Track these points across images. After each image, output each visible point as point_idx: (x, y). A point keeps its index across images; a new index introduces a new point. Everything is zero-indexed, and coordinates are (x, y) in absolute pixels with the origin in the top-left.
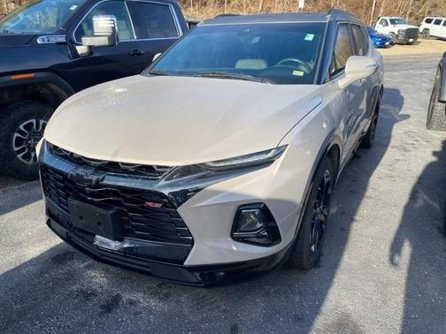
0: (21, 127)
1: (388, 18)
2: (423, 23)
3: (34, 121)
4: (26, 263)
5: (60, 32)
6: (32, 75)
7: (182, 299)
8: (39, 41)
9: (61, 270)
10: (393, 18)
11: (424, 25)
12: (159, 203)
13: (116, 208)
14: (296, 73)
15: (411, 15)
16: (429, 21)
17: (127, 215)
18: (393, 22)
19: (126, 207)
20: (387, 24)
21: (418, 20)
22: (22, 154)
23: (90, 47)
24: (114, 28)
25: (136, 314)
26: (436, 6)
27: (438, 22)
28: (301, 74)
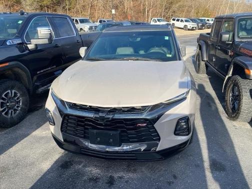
0: (3, 96)
1: (156, 19)
2: (172, 20)
3: (9, 91)
4: (46, 173)
5: (17, 37)
6: (7, 64)
7: (143, 170)
8: (8, 44)
9: (70, 171)
10: (159, 18)
11: (172, 22)
12: (145, 123)
13: (120, 130)
14: (168, 55)
15: (164, 16)
16: (174, 20)
17: (126, 132)
18: (159, 20)
19: (126, 128)
20: (156, 22)
21: (168, 19)
22: (4, 112)
23: (36, 45)
24: (51, 34)
25: (127, 182)
26: (174, 12)
27: (178, 20)
28: (170, 56)
